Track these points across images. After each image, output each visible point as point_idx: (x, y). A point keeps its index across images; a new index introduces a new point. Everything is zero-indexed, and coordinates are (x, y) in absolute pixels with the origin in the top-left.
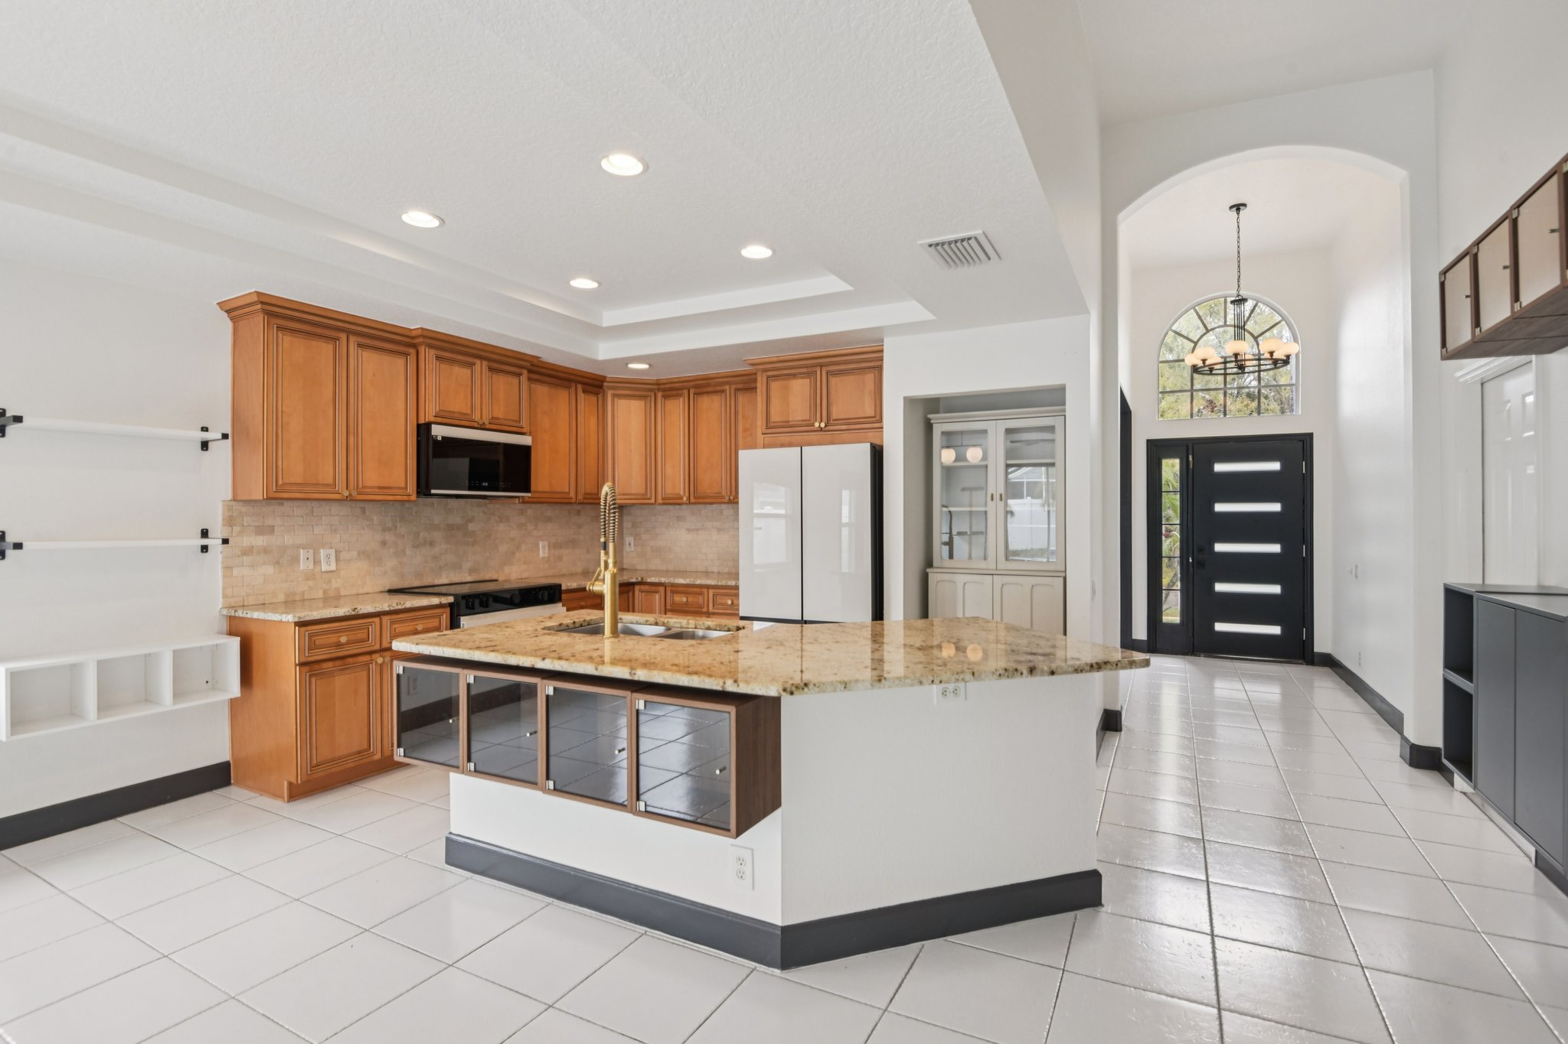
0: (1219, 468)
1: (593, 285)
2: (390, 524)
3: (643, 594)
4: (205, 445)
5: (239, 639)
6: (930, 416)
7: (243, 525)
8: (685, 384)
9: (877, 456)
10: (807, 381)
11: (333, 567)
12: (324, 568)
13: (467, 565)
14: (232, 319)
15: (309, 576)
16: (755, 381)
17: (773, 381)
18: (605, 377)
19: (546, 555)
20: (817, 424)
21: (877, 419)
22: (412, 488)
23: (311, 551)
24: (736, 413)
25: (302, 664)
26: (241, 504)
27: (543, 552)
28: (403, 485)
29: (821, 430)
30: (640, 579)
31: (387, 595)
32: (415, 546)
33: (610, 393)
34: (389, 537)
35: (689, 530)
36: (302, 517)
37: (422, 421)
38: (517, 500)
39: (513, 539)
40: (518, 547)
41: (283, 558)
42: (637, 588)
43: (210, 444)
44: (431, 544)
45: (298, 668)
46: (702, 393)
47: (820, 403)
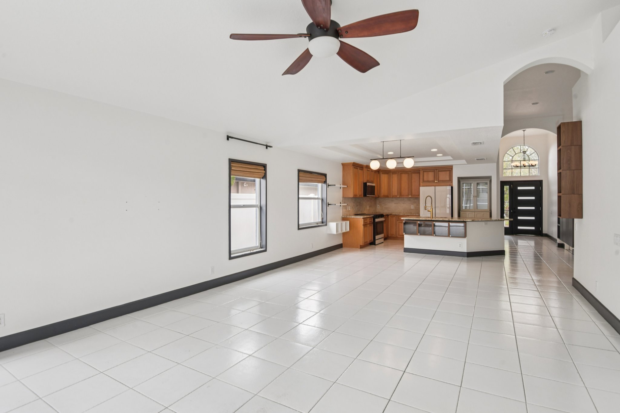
0: (519, 188)
3: (391, 217)
5: (348, 221)
7: (343, 202)
8: (398, 171)
9: (452, 188)
10: (433, 172)
14: (342, 165)
16: (420, 171)
17: (424, 173)
18: (380, 170)
20: (436, 181)
21: (451, 180)
22: (362, 195)
23: (348, 207)
24: (412, 177)
25: (363, 225)
26: (343, 198)
27: (368, 208)
29: (436, 182)
30: (390, 214)
33: (381, 173)
34: (355, 205)
35: (395, 203)
36: (347, 200)
37: (365, 182)
42: (389, 216)
43: (340, 188)
46: (403, 173)
47: (436, 177)
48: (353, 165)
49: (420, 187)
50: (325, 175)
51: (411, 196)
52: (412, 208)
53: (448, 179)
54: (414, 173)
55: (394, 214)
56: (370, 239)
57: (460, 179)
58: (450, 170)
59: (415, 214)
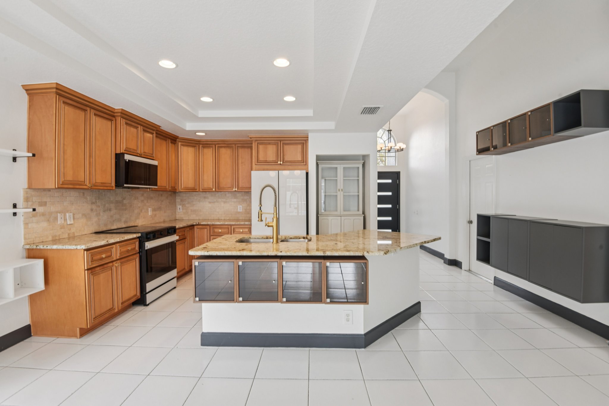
1: (211, 100)
2: (94, 201)
3: (199, 229)
4: (15, 159)
5: (43, 260)
6: (318, 162)
7: (33, 201)
8: (214, 142)
9: (307, 174)
11: (72, 222)
12: (69, 223)
13: (123, 219)
14: (28, 94)
15: (62, 227)
16: (252, 144)
17: (260, 145)
18: (178, 137)
19: (151, 214)
20: (279, 162)
22: (113, 184)
23: (63, 214)
24: (238, 156)
25: (88, 270)
26: (32, 190)
27: (150, 213)
28: (110, 182)
29: (281, 165)
30: (197, 223)
31: (94, 235)
32: (104, 211)
33: (180, 144)
34: (94, 207)
35: (210, 202)
36: (59, 197)
38: (149, 190)
39: (139, 207)
40: (141, 211)
41: (51, 218)
42: (195, 227)
43: (17, 159)
44: (110, 210)
45: (86, 271)
46: (221, 147)
47: (280, 154)
48: (57, 94)
49: (252, 172)
51: (238, 189)
52: (240, 209)
53: (299, 158)
54: (243, 147)
55: (204, 223)
58: (303, 143)
59: (243, 223)
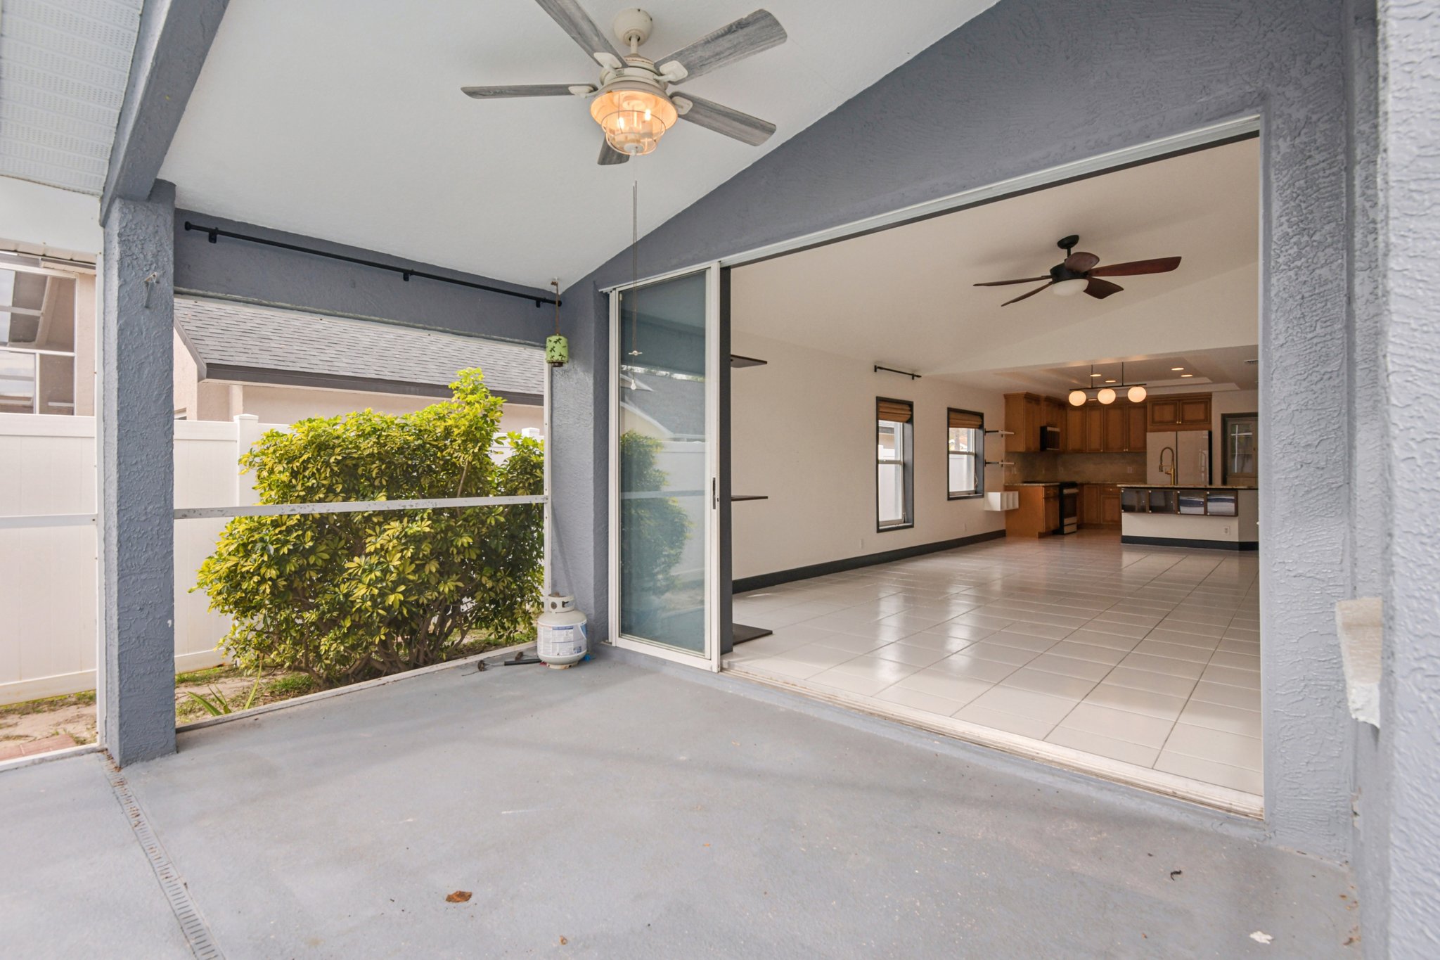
9: (1210, 433)
10: (1175, 406)
14: (1004, 398)
17: (1155, 405)
20: (1178, 423)
21: (1208, 419)
22: (1039, 448)
24: (1129, 416)
25: (1045, 498)
26: (1007, 453)
35: (1096, 464)
37: (1042, 426)
42: (1085, 487)
46: (1111, 409)
47: (1179, 414)
48: (1025, 397)
49: (1148, 434)
50: (981, 415)
51: (1129, 450)
52: (1130, 471)
53: (1202, 416)
54: (1135, 408)
55: (1094, 482)
56: (1054, 524)
57: (1225, 418)
58: (1207, 402)
59: (1136, 480)
